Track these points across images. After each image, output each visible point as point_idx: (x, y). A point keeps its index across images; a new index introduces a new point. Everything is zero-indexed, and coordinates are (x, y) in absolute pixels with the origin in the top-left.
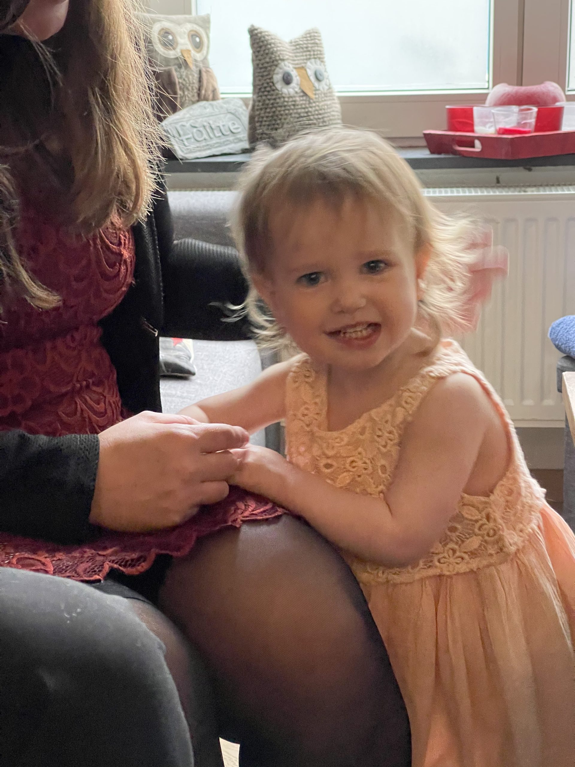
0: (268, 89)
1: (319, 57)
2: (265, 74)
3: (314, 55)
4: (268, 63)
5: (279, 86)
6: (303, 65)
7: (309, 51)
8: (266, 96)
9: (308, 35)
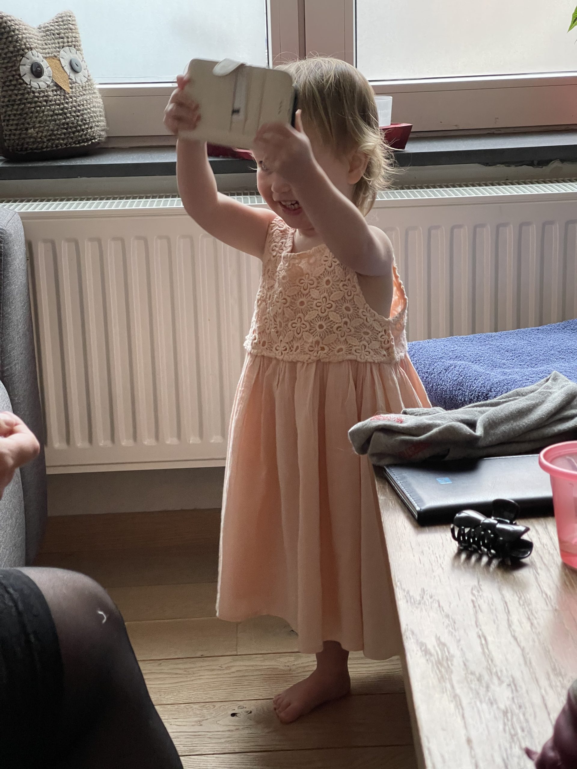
0: (14, 82)
1: (74, 44)
2: (10, 65)
3: (68, 42)
4: (12, 52)
5: (27, 79)
6: (56, 54)
7: (63, 38)
8: (12, 90)
9: (60, 19)
